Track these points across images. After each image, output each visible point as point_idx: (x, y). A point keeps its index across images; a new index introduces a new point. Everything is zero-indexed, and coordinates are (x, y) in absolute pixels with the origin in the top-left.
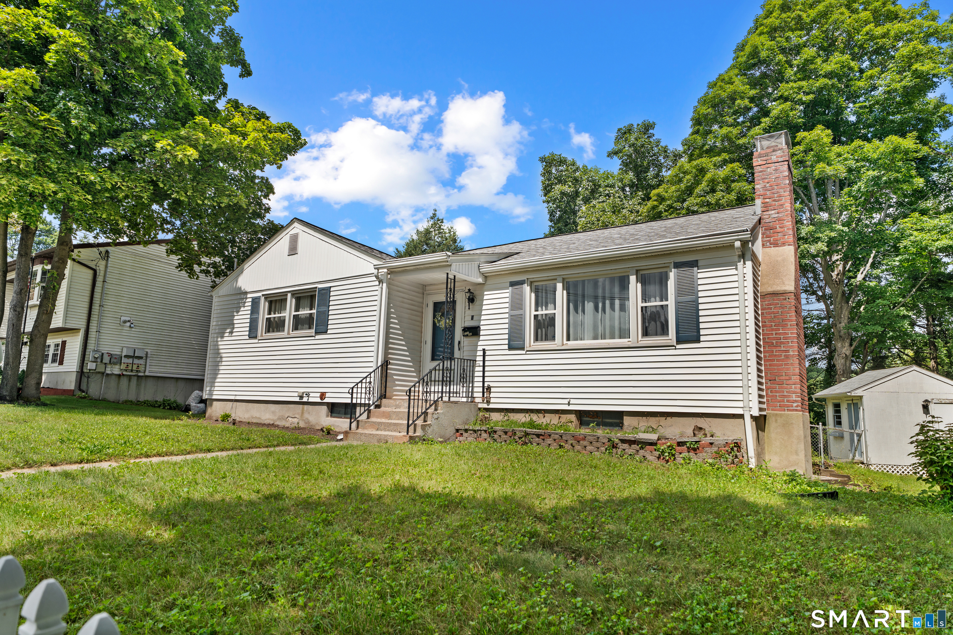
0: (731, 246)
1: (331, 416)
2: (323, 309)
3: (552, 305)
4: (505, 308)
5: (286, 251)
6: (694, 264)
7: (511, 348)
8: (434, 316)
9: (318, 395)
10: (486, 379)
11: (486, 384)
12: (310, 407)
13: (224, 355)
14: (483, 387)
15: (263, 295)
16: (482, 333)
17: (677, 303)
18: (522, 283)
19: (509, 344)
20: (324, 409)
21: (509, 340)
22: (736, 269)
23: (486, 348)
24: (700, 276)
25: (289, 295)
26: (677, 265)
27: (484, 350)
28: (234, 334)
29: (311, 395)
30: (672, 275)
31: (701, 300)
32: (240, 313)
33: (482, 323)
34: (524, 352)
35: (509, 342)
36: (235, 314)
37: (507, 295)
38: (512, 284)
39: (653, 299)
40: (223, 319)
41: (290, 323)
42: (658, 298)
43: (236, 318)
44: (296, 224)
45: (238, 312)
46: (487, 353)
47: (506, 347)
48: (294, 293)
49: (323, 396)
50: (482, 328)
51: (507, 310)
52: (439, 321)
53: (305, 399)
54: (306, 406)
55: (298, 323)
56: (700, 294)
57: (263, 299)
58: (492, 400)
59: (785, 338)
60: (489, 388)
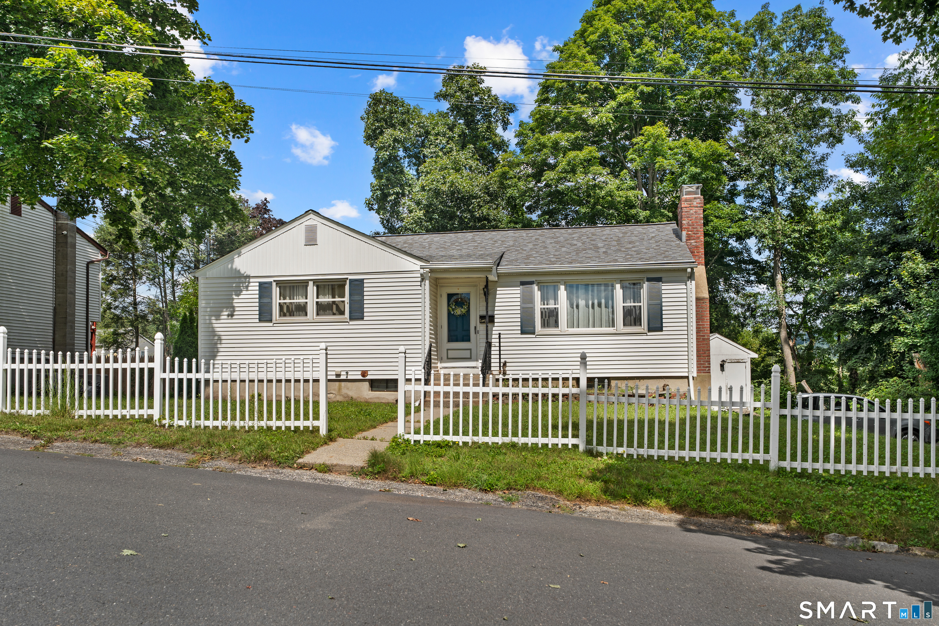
0: (685, 270)
1: (372, 390)
2: (357, 298)
3: (553, 301)
4: (517, 301)
5: (302, 240)
6: (659, 280)
7: (523, 332)
8: (449, 305)
9: (360, 373)
10: (502, 356)
11: (502, 361)
12: (349, 384)
13: (223, 337)
14: (500, 362)
15: (274, 281)
16: (496, 320)
17: (649, 305)
18: (532, 283)
19: (521, 330)
20: (367, 384)
21: (521, 326)
22: (686, 285)
23: (502, 332)
24: (663, 288)
25: (311, 283)
26: (649, 280)
27: (500, 334)
28: (235, 317)
29: (350, 373)
30: (646, 285)
31: (664, 304)
32: (241, 297)
33: (496, 312)
34: (534, 336)
35: (521, 328)
36: (234, 297)
37: (519, 292)
38: (523, 283)
39: (628, 301)
40: (216, 301)
41: (311, 309)
42: (632, 300)
43: (235, 301)
44: (312, 216)
45: (238, 295)
46: (502, 336)
47: (519, 332)
48: (315, 281)
49: (364, 373)
50: (496, 316)
51: (519, 304)
52: (453, 310)
53: (343, 377)
54: (343, 384)
55: (322, 309)
56: (663, 300)
57: (274, 284)
58: (508, 372)
59: (703, 328)
60: (505, 364)
